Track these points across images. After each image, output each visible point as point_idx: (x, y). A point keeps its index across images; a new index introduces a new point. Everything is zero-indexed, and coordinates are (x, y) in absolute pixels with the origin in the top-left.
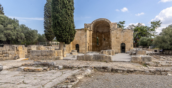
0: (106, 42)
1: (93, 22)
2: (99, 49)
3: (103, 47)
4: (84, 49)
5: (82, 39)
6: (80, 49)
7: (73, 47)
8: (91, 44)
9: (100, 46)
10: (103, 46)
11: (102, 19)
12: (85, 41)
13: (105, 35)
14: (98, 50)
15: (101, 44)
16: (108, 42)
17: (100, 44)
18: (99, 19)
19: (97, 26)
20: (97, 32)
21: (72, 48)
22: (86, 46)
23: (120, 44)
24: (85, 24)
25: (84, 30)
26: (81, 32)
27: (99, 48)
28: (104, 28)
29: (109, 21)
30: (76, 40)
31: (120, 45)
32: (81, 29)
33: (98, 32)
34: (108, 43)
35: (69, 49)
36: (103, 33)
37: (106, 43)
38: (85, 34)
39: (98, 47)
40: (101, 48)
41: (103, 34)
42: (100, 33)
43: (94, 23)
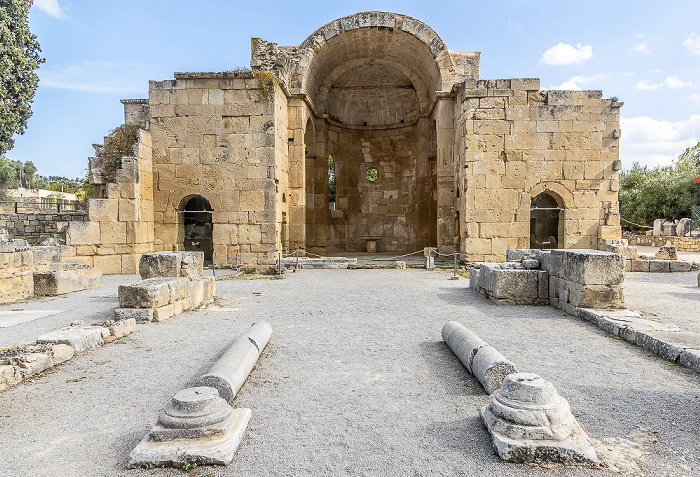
0: (387, 188)
1: (316, 34)
2: (341, 235)
3: (364, 221)
4: (254, 235)
5: (235, 157)
6: (221, 235)
7: (161, 223)
8: (302, 202)
9: (346, 217)
10: (367, 216)
11: (383, 15)
12: (257, 174)
13: (377, 146)
14: (337, 241)
15: (356, 203)
16: (398, 187)
17: (344, 202)
18: (364, 15)
19: (335, 75)
20: (332, 121)
21: (151, 226)
22: (268, 215)
23: (527, 198)
24: (255, 41)
25: (253, 83)
26: (230, 96)
27: (339, 228)
28: (371, 101)
29: (430, 32)
30: (186, 161)
31: (527, 208)
32: (225, 79)
33: (333, 118)
34: (395, 197)
35: (122, 237)
36: (362, 131)
37: (387, 194)
38: (264, 120)
39: (333, 221)
40: (352, 229)
41: (368, 139)
42: (345, 129)
43: (320, 39)
